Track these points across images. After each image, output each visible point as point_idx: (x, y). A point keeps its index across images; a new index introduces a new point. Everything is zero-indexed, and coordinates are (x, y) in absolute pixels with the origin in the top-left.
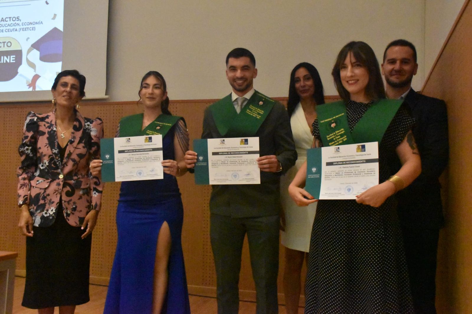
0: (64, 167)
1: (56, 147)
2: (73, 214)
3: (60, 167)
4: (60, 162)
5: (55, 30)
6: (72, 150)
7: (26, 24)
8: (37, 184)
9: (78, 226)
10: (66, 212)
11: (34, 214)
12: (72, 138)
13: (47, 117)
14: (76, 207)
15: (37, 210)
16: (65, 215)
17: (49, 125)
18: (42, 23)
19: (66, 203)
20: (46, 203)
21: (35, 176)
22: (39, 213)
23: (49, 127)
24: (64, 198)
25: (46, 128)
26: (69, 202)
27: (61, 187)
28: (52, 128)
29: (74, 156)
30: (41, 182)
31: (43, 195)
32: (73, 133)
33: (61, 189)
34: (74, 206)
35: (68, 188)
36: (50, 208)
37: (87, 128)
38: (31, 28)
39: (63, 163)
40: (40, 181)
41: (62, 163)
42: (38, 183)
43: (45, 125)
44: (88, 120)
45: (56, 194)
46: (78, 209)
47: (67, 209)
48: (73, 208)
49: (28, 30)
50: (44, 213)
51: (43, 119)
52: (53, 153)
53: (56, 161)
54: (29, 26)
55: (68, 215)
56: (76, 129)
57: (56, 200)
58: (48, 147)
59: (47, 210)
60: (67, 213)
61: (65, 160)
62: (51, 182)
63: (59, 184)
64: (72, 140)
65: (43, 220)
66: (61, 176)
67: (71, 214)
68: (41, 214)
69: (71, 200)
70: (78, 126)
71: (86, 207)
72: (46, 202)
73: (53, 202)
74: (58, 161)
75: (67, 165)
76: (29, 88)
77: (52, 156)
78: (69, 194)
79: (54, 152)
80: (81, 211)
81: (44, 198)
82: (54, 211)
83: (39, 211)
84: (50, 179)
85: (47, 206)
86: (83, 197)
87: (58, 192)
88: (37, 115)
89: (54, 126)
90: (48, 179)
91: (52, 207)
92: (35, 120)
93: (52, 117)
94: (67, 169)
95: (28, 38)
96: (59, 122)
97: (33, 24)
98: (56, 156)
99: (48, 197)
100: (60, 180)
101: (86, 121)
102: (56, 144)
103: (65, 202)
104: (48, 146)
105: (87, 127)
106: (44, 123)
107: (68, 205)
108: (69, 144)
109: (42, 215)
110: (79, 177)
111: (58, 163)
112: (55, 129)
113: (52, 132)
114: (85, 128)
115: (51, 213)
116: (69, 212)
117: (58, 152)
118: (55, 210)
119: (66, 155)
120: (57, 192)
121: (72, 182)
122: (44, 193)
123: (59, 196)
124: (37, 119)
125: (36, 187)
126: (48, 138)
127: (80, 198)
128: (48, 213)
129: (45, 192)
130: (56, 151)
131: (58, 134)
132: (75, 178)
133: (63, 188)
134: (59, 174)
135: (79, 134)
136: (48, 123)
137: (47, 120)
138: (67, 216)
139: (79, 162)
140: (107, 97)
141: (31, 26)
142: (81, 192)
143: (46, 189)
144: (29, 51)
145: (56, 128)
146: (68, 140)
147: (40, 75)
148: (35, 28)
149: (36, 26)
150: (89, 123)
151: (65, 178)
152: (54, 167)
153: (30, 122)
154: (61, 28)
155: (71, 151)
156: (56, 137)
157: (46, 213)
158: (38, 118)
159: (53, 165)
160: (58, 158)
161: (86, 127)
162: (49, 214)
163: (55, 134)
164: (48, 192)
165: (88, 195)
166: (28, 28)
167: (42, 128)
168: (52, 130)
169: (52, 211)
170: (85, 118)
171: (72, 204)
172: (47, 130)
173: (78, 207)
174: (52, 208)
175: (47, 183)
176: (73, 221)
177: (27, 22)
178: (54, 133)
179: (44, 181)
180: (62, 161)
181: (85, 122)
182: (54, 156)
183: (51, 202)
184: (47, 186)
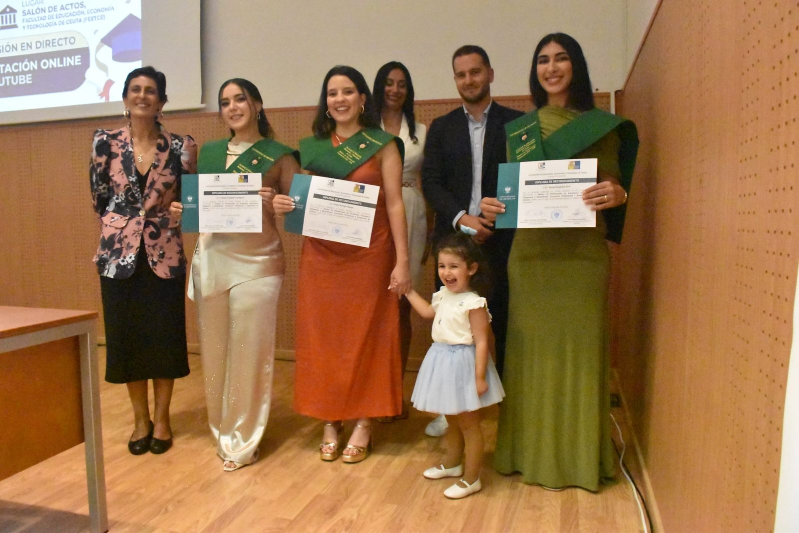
0: (145, 199)
1: (133, 173)
2: (161, 262)
3: (140, 201)
4: (139, 193)
5: (131, 17)
6: (156, 177)
7: (92, 11)
8: (111, 222)
9: (168, 278)
10: (151, 260)
11: (108, 262)
12: (155, 161)
13: (120, 133)
14: (164, 253)
15: (111, 256)
16: (151, 263)
17: (122, 144)
18: (113, 8)
19: (151, 249)
20: (123, 248)
21: (109, 212)
22: (114, 260)
23: (123, 147)
24: (148, 241)
25: (120, 148)
26: (154, 247)
27: (142, 227)
28: (126, 148)
29: (159, 186)
30: (118, 219)
31: (119, 236)
32: (157, 154)
33: (142, 229)
34: (161, 252)
35: (152, 229)
36: (128, 255)
37: (175, 149)
38: (99, 16)
39: (144, 195)
40: (116, 218)
41: (142, 195)
42: (112, 220)
43: (117, 145)
44: (176, 137)
45: (135, 235)
46: (167, 255)
47: (152, 255)
48: (160, 254)
49: (95, 19)
50: (120, 260)
51: (114, 137)
52: (129, 182)
53: (134, 192)
54: (96, 15)
55: (155, 264)
56: (161, 149)
57: (136, 243)
58: (122, 174)
59: (125, 257)
60: (153, 261)
61: (146, 191)
62: (129, 219)
63: (139, 223)
64: (156, 164)
65: (119, 270)
66: (142, 213)
67: (159, 263)
68: (117, 261)
69: (156, 245)
70: (163, 145)
71: (178, 253)
72: (123, 246)
73: (132, 247)
74: (137, 192)
75: (150, 198)
76: (101, 98)
77: (128, 186)
78: (154, 236)
79: (131, 180)
80: (171, 258)
81: (120, 241)
82: (133, 259)
83: (114, 258)
84: (128, 216)
85: (124, 251)
86: (172, 238)
87: (138, 233)
88: (106, 132)
89: (130, 145)
90: (125, 216)
91: (130, 252)
92: (105, 139)
93: (126, 134)
94: (149, 203)
95: (97, 31)
96: (135, 140)
97: (102, 11)
98: (133, 186)
99: (125, 239)
100: (141, 217)
101: (173, 138)
102: (133, 169)
103: (149, 246)
104: (123, 172)
105: (175, 146)
106: (116, 142)
107: (153, 251)
108: (152, 168)
109: (118, 263)
110: (164, 213)
111: (137, 195)
112: (130, 149)
113: (127, 153)
114: (172, 148)
115: (130, 261)
116: (155, 260)
117: (136, 180)
118: (134, 257)
119: (148, 184)
120: (136, 234)
121: (156, 220)
122: (120, 234)
123: (139, 239)
124: (107, 138)
125: (110, 226)
126: (122, 162)
127: (169, 240)
128: (125, 260)
129: (121, 232)
130: (133, 179)
131: (136, 156)
132: (160, 215)
133: (145, 227)
134: (139, 209)
135: (165, 156)
136: (121, 141)
137: (120, 137)
138: (153, 265)
139: (165, 193)
140: (203, 106)
141: (99, 13)
142: (169, 234)
143: (123, 228)
144: (98, 48)
145: (133, 148)
146: (150, 165)
147: (113, 80)
148: (104, 16)
149: (105, 13)
150: (177, 141)
151: (147, 215)
152: (132, 200)
153: (99, 143)
154: (139, 15)
155: (155, 179)
156: (133, 160)
157: (123, 261)
158: (108, 135)
159: (130, 198)
160: (136, 188)
161: (173, 146)
162: (127, 262)
163: (131, 157)
164: (125, 233)
165: (178, 237)
166: (95, 17)
167: (114, 149)
168: (127, 150)
169: (131, 258)
170: (172, 135)
171: (159, 250)
172: (120, 151)
173: (166, 253)
174: (130, 255)
175: (125, 220)
176: (162, 271)
177: (93, 9)
178: (129, 155)
179: (121, 217)
180: (142, 192)
181: (172, 140)
182: (131, 185)
183: (129, 247)
184: (124, 225)
